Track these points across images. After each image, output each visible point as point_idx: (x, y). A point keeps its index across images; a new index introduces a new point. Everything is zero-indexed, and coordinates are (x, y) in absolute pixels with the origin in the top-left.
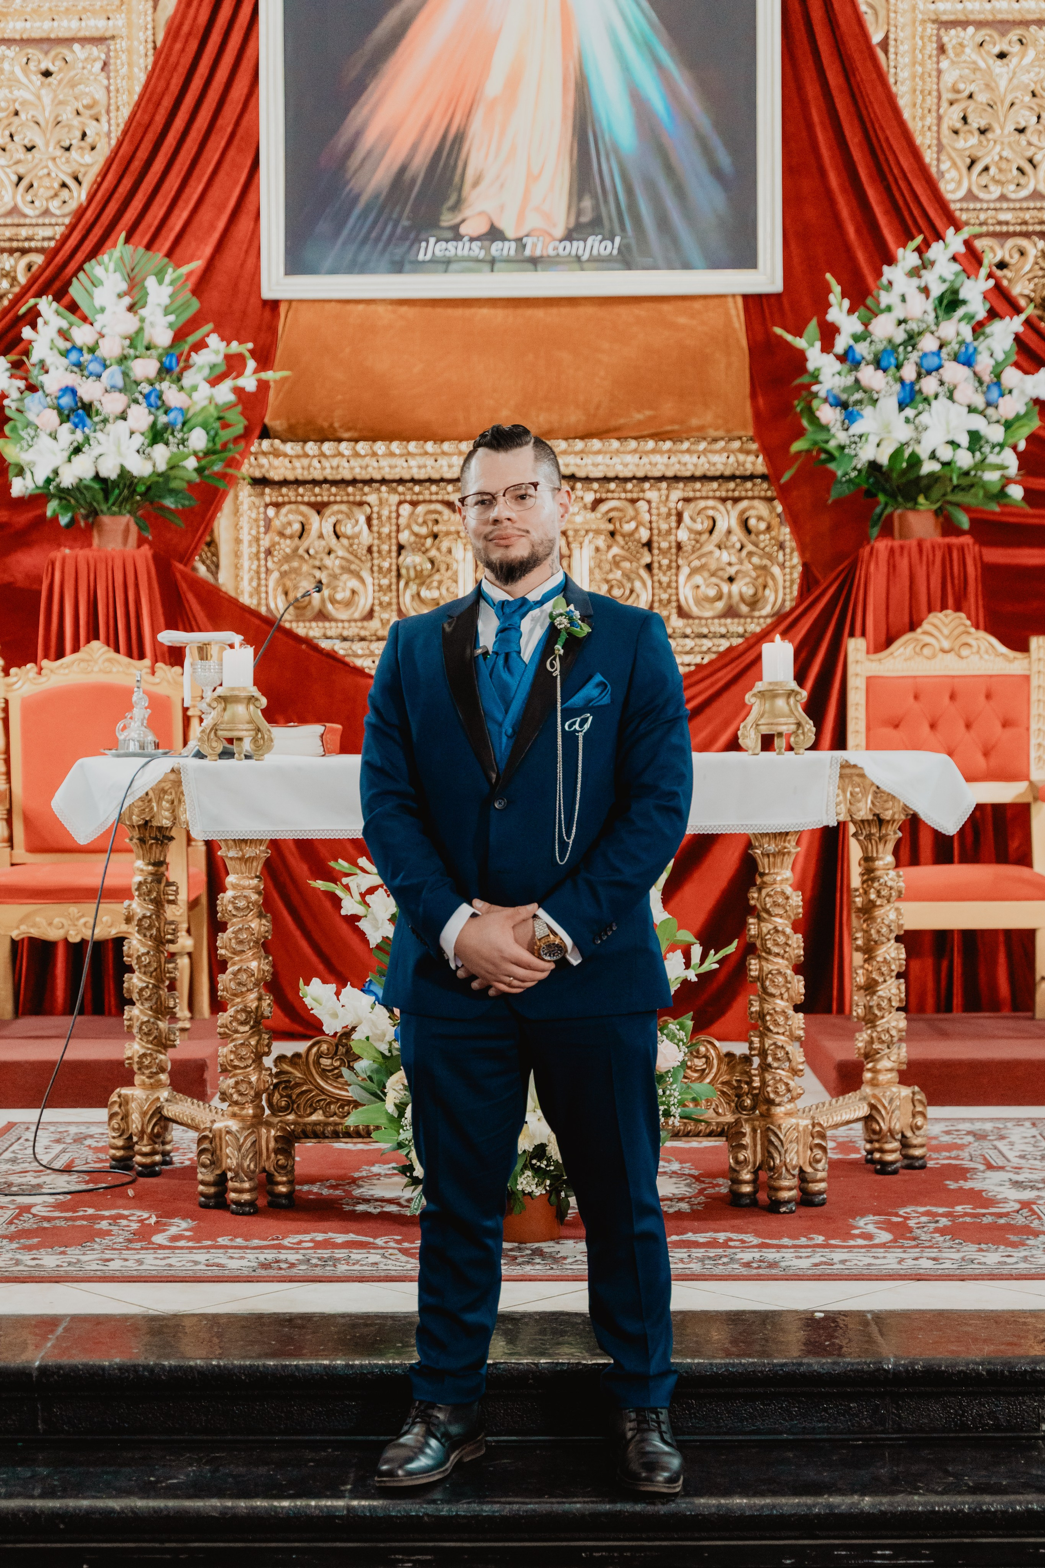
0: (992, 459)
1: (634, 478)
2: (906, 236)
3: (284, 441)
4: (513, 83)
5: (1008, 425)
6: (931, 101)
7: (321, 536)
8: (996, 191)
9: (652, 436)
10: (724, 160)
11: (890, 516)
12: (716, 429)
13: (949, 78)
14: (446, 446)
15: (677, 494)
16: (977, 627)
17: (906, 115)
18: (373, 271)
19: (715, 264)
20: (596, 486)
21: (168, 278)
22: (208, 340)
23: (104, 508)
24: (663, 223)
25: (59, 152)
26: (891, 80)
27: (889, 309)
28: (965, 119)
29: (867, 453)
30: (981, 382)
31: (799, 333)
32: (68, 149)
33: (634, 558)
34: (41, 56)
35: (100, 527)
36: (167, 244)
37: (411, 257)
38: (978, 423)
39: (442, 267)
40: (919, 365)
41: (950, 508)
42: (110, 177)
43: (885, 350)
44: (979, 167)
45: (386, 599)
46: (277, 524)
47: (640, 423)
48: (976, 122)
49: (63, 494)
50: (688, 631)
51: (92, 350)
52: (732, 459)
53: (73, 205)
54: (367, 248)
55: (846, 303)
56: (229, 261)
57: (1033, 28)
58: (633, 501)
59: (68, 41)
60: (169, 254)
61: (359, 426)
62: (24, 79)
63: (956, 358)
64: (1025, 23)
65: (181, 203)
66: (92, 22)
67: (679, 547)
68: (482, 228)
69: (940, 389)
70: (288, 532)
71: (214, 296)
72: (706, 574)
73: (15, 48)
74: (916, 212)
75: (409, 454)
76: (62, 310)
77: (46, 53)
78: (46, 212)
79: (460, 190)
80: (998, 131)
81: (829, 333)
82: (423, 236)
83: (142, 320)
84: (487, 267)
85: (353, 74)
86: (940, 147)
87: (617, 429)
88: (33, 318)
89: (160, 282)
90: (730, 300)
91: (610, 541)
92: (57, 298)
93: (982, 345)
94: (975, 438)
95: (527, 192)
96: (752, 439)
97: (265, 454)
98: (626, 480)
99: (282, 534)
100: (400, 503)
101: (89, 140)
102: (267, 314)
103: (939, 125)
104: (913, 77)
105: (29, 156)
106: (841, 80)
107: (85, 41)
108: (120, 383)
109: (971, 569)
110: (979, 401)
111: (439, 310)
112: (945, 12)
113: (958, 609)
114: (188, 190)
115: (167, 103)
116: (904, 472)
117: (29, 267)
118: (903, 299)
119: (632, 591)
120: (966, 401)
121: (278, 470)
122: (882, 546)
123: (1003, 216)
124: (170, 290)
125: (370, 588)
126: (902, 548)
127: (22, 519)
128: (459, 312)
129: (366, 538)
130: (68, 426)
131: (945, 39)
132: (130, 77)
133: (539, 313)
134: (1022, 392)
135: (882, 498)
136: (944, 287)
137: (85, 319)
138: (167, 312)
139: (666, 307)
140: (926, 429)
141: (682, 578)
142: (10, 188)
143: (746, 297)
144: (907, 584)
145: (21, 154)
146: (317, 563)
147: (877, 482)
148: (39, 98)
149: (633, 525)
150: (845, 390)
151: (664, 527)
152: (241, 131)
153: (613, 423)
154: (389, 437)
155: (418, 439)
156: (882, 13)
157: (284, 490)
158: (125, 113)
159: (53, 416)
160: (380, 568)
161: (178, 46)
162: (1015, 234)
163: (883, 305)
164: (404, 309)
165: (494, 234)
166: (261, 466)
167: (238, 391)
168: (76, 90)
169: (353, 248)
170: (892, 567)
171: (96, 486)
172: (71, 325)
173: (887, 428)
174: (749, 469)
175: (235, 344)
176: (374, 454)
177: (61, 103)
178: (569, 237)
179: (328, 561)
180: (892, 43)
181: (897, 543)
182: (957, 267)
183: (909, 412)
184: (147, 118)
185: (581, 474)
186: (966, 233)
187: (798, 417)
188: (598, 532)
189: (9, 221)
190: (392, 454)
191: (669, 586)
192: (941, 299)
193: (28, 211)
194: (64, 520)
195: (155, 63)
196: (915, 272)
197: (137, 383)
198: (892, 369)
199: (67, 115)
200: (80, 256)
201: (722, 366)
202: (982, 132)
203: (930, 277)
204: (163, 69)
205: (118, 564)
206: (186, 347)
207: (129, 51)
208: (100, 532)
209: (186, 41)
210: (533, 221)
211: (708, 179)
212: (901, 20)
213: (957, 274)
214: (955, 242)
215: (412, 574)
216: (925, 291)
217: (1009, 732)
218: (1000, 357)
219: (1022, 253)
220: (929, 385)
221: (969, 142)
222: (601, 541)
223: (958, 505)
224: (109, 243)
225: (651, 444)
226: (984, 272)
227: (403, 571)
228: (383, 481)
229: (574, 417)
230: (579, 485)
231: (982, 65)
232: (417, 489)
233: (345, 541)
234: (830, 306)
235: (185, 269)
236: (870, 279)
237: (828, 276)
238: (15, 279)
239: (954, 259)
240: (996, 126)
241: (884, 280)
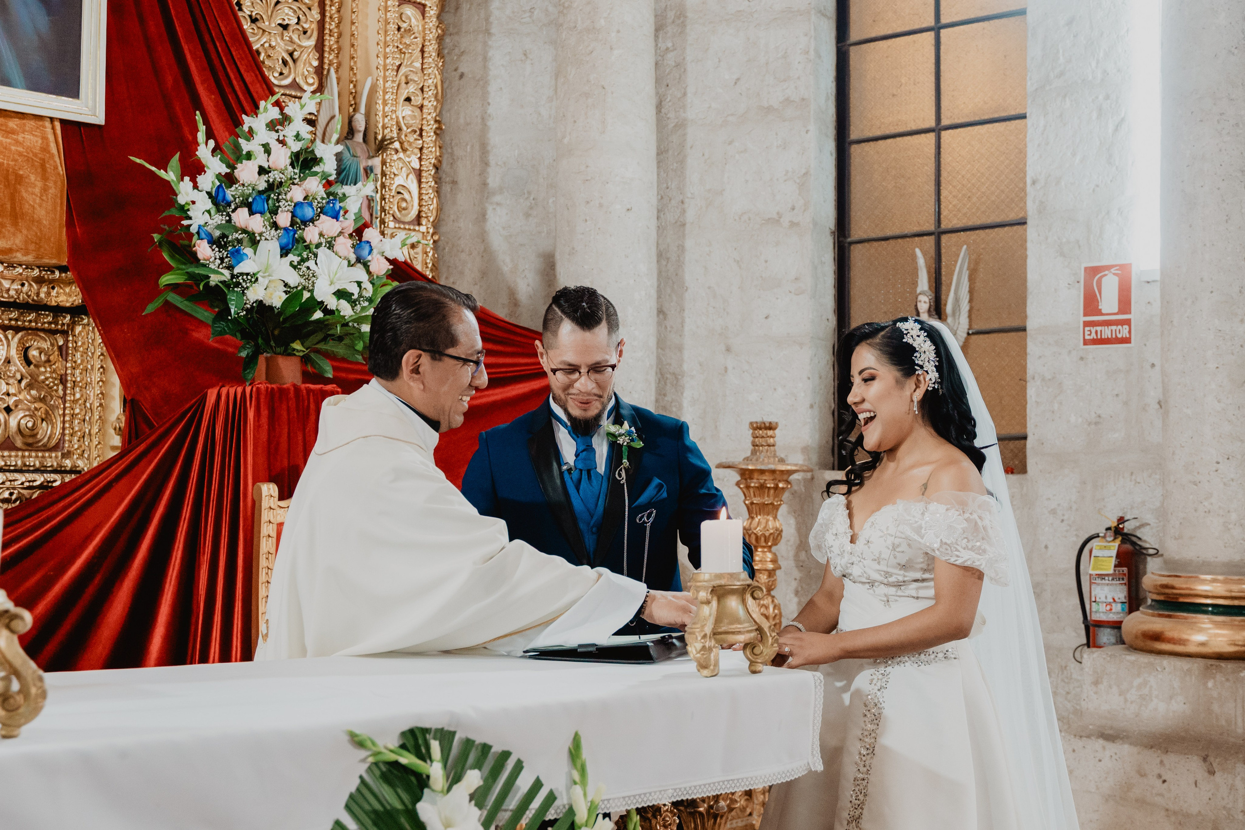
12: (26, 254)
27: (250, 156)
29: (256, 294)
31: (162, 166)
41: (316, 356)
55: (210, 145)
63: (324, 212)
81: (196, 170)
96: (63, 269)
116: (294, 316)
118: (264, 148)
136: (300, 145)
140: (315, 277)
143: (65, 123)
150: (219, 228)
163: (245, 152)
183: (293, 258)
192: (298, 155)
196: (272, 126)
198: (267, 214)
203: (287, 133)
214: (308, 104)
216: (284, 144)
220: (311, 234)
234: (198, 143)
241: (246, 128)
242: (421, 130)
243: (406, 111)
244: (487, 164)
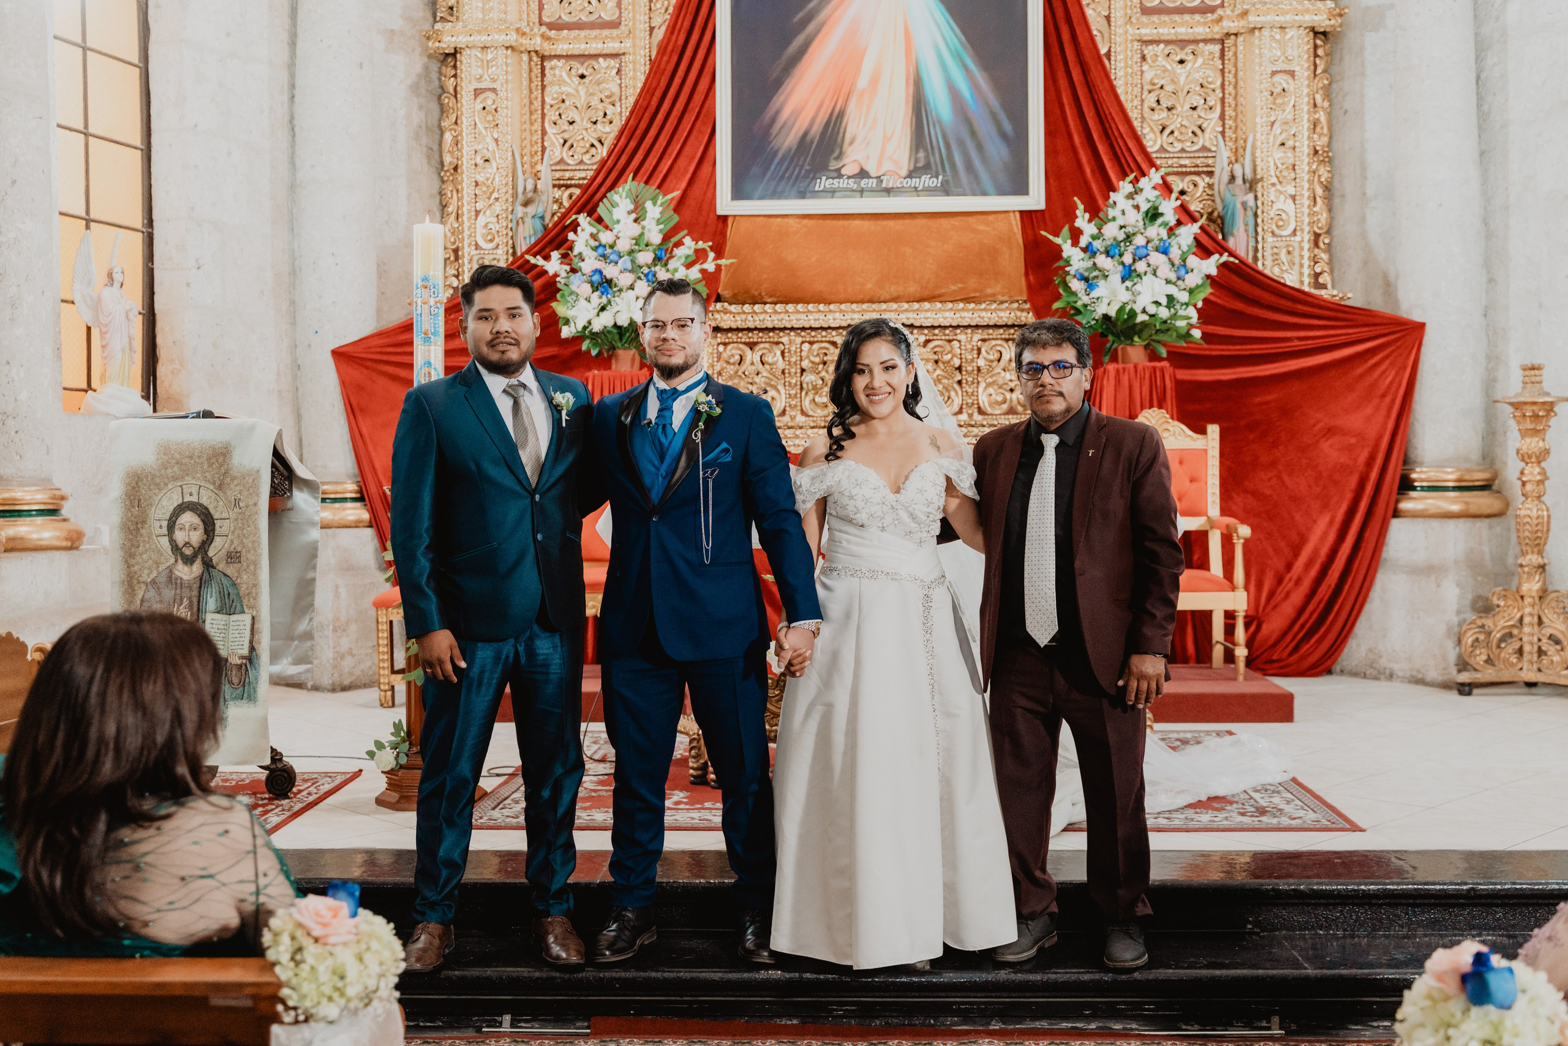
0: (1181, 313)
1: (951, 326)
2: (1124, 175)
3: (730, 304)
4: (875, 80)
5: (1191, 292)
6: (1137, 90)
7: (752, 364)
8: (1178, 146)
9: (962, 300)
10: (1007, 127)
11: (1116, 349)
12: (1003, 296)
13: (1148, 76)
14: (832, 307)
15: (978, 335)
16: (1172, 418)
17: (1122, 98)
18: (786, 198)
19: (1002, 192)
20: (926, 331)
21: (659, 202)
22: (684, 240)
23: (619, 345)
24: (970, 167)
25: (590, 125)
26: (1113, 77)
27: (1114, 219)
28: (1158, 101)
29: (1101, 309)
30: (1173, 265)
31: (1057, 235)
32: (595, 123)
33: (950, 377)
34: (579, 66)
35: (617, 356)
36: (658, 181)
37: (811, 188)
38: (1172, 290)
39: (830, 195)
40: (1134, 255)
41: (1154, 344)
42: (623, 139)
43: (1112, 245)
44: (1167, 131)
45: (794, 403)
46: (725, 356)
47: (954, 291)
48: (1165, 103)
49: (594, 336)
50: (985, 423)
51: (612, 247)
52: (1013, 314)
53: (598, 158)
54: (783, 183)
55: (1087, 216)
56: (696, 191)
57: (1201, 45)
58: (950, 341)
59: (595, 56)
60: (659, 187)
61: (778, 294)
62: (568, 80)
63: (1157, 250)
64: (1196, 42)
65: (666, 156)
66: (611, 45)
67: (979, 369)
68: (856, 170)
69: (1148, 269)
70: (732, 361)
71: (687, 213)
72: (996, 387)
73: (563, 61)
74: (1129, 159)
75: (809, 311)
76: (593, 222)
77: (582, 64)
78: (581, 162)
79: (841, 147)
80: (1179, 109)
81: (1076, 234)
82: (818, 175)
83: (643, 228)
84: (858, 194)
85: (775, 75)
86: (1143, 118)
87: (940, 296)
88: (574, 228)
89: (655, 204)
90: (1012, 214)
91: (935, 366)
92: (590, 215)
93: (1174, 241)
94: (1171, 299)
95: (883, 147)
96: (1025, 302)
97: (718, 312)
98: (946, 327)
99: (728, 363)
100: (803, 342)
101: (608, 117)
102: (720, 225)
103: (1142, 105)
104: (1126, 75)
105: (571, 127)
106: (1081, 78)
107: (606, 56)
108: (629, 267)
109: (1168, 382)
110: (1173, 276)
111: (829, 222)
112: (1146, 35)
113: (1160, 407)
114: (671, 148)
115: (658, 94)
116: (1126, 321)
117: (571, 196)
118: (1123, 213)
119: (949, 398)
120: (1165, 277)
121: (726, 322)
122: (1111, 368)
123: (1183, 162)
124: (661, 209)
125: (783, 396)
126: (1124, 369)
127: (568, 351)
128: (841, 223)
129: (781, 364)
130: (597, 293)
131: (1146, 52)
132: (634, 78)
133: (891, 223)
134: (1200, 271)
135: (1111, 338)
136: (1149, 205)
137: (607, 227)
138: (658, 222)
139: (971, 219)
140: (1139, 293)
141: (981, 390)
142: (559, 147)
143: (1021, 212)
144: (1127, 391)
145: (566, 126)
146: (750, 380)
147: (1108, 328)
148: (577, 91)
149: (949, 356)
150: (1087, 270)
151: (969, 357)
152: (704, 111)
153: (937, 292)
154: (797, 301)
155: (814, 303)
156: (1106, 36)
157: (730, 335)
158: (632, 100)
159: (587, 288)
160: (790, 383)
161: (665, 58)
162: (1191, 173)
163: (1110, 217)
164: (806, 221)
165: (863, 174)
166: (715, 319)
167: (703, 271)
168: (601, 87)
169: (774, 183)
170: (1118, 381)
171: (615, 331)
172: (599, 231)
173: (1114, 293)
174: (1023, 320)
175: (701, 243)
176: (787, 312)
177: (592, 94)
178: (910, 175)
179: (757, 379)
180: (1113, 54)
181: (1121, 366)
182: (1157, 193)
183: (1128, 283)
184: (646, 103)
185: (917, 324)
186: (1162, 171)
187: (1056, 287)
188: (927, 360)
189: (558, 168)
190: (798, 312)
191: (972, 394)
192: (1147, 213)
193: (570, 161)
194: (594, 353)
195: (651, 69)
196: (1130, 196)
197: (641, 267)
198: (1117, 257)
199: (595, 102)
200: (603, 190)
201: (1007, 256)
202: (1169, 109)
203: (1140, 199)
204: (655, 73)
205: (629, 379)
206: (671, 245)
207: (634, 62)
208: (616, 360)
209: (670, 56)
210: (887, 166)
211: (998, 140)
212: (1118, 39)
213: (1157, 197)
214: (1155, 177)
215: (810, 387)
216: (1137, 207)
217: (1194, 485)
218: (1185, 249)
219: (1195, 185)
220: (1141, 266)
221: (1161, 115)
222: (930, 366)
223: (1158, 342)
224: (622, 180)
225: (961, 305)
226: (1174, 195)
227: (805, 385)
228: (792, 329)
229: (913, 289)
230: (915, 331)
231: (1169, 68)
232: (813, 333)
233: (767, 367)
234: (1077, 217)
235: (670, 196)
236: (1100, 202)
237: (1076, 199)
238: (561, 203)
239: (1154, 188)
240: (1178, 106)
241: (1111, 201)
242: (1294, 166)
243: (1278, 154)
244: (1365, 178)
